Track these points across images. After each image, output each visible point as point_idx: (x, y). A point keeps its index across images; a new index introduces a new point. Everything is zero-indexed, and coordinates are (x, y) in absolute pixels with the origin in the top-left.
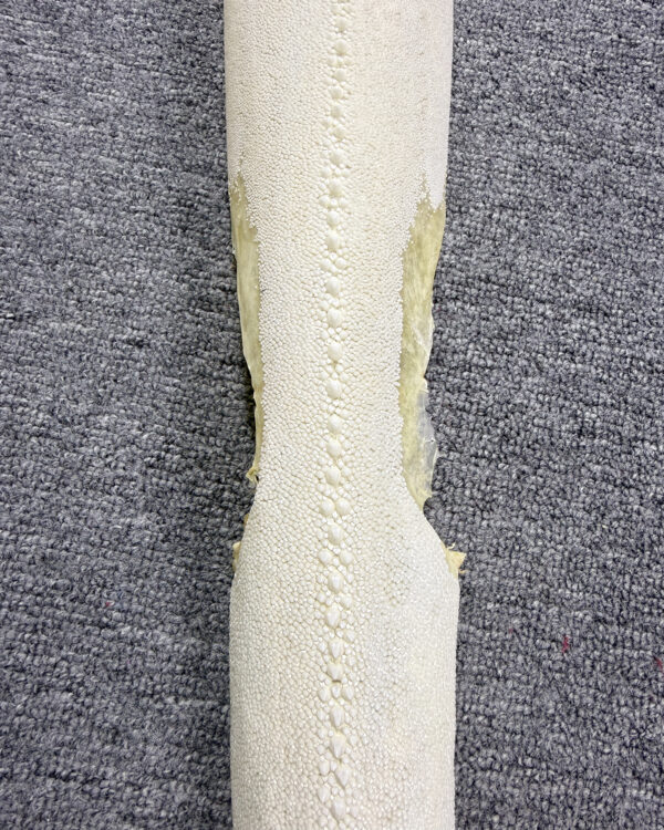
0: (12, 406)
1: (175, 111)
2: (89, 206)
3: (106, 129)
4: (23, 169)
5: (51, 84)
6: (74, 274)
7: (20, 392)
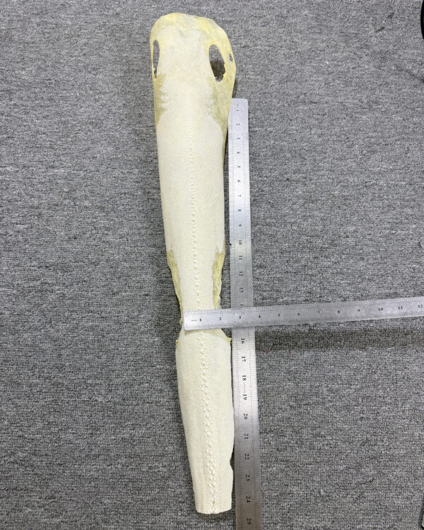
0: (118, 317)
1: (143, 231)
2: (125, 261)
3: (125, 239)
4: (105, 254)
5: (108, 229)
6: (126, 280)
7: (119, 312)
